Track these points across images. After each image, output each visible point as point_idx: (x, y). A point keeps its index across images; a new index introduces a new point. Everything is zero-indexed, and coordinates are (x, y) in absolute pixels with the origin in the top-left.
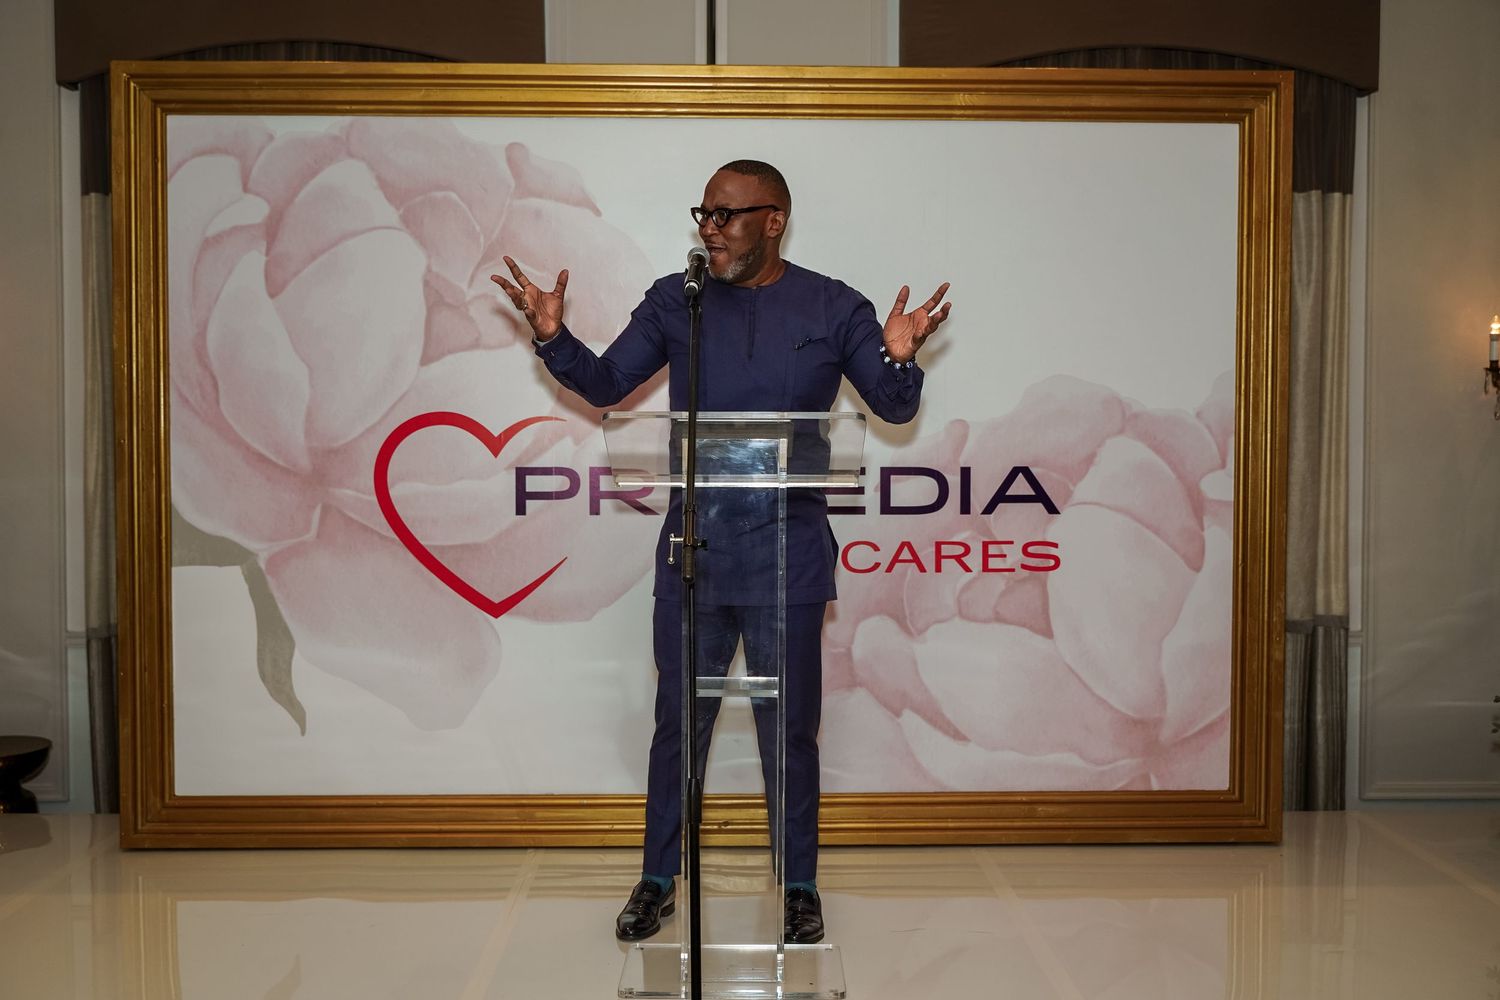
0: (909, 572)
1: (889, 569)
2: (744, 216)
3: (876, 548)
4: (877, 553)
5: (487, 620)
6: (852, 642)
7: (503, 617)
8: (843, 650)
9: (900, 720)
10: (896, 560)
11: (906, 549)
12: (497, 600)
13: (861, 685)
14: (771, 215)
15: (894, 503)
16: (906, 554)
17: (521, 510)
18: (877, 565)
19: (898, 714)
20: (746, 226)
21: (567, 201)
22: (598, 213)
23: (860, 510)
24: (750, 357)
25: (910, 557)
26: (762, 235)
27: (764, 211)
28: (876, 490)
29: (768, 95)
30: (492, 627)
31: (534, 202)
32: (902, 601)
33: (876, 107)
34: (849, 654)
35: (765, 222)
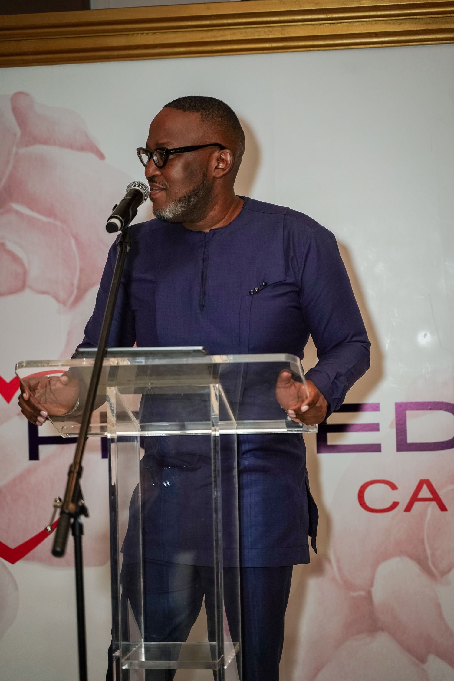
0: (429, 512)
1: (408, 508)
2: (189, 156)
3: (393, 487)
4: (395, 491)
5: (4, 566)
6: (372, 585)
7: (20, 563)
8: (362, 593)
9: (425, 666)
10: (415, 498)
11: (425, 488)
12: (12, 545)
13: (382, 630)
14: (216, 154)
15: (411, 439)
16: (425, 493)
17: (34, 455)
18: (395, 505)
19: (423, 660)
20: (186, 167)
21: (71, 147)
22: (101, 156)
23: (376, 448)
24: (202, 307)
25: (429, 495)
26: (205, 175)
27: (208, 150)
28: (391, 427)
29: (266, 30)
30: (9, 573)
31: (38, 149)
32: (422, 541)
33: (377, 35)
34: (369, 596)
35: (209, 161)
